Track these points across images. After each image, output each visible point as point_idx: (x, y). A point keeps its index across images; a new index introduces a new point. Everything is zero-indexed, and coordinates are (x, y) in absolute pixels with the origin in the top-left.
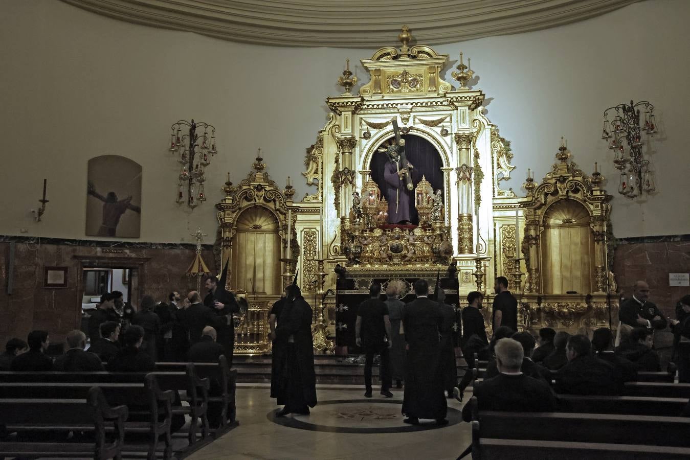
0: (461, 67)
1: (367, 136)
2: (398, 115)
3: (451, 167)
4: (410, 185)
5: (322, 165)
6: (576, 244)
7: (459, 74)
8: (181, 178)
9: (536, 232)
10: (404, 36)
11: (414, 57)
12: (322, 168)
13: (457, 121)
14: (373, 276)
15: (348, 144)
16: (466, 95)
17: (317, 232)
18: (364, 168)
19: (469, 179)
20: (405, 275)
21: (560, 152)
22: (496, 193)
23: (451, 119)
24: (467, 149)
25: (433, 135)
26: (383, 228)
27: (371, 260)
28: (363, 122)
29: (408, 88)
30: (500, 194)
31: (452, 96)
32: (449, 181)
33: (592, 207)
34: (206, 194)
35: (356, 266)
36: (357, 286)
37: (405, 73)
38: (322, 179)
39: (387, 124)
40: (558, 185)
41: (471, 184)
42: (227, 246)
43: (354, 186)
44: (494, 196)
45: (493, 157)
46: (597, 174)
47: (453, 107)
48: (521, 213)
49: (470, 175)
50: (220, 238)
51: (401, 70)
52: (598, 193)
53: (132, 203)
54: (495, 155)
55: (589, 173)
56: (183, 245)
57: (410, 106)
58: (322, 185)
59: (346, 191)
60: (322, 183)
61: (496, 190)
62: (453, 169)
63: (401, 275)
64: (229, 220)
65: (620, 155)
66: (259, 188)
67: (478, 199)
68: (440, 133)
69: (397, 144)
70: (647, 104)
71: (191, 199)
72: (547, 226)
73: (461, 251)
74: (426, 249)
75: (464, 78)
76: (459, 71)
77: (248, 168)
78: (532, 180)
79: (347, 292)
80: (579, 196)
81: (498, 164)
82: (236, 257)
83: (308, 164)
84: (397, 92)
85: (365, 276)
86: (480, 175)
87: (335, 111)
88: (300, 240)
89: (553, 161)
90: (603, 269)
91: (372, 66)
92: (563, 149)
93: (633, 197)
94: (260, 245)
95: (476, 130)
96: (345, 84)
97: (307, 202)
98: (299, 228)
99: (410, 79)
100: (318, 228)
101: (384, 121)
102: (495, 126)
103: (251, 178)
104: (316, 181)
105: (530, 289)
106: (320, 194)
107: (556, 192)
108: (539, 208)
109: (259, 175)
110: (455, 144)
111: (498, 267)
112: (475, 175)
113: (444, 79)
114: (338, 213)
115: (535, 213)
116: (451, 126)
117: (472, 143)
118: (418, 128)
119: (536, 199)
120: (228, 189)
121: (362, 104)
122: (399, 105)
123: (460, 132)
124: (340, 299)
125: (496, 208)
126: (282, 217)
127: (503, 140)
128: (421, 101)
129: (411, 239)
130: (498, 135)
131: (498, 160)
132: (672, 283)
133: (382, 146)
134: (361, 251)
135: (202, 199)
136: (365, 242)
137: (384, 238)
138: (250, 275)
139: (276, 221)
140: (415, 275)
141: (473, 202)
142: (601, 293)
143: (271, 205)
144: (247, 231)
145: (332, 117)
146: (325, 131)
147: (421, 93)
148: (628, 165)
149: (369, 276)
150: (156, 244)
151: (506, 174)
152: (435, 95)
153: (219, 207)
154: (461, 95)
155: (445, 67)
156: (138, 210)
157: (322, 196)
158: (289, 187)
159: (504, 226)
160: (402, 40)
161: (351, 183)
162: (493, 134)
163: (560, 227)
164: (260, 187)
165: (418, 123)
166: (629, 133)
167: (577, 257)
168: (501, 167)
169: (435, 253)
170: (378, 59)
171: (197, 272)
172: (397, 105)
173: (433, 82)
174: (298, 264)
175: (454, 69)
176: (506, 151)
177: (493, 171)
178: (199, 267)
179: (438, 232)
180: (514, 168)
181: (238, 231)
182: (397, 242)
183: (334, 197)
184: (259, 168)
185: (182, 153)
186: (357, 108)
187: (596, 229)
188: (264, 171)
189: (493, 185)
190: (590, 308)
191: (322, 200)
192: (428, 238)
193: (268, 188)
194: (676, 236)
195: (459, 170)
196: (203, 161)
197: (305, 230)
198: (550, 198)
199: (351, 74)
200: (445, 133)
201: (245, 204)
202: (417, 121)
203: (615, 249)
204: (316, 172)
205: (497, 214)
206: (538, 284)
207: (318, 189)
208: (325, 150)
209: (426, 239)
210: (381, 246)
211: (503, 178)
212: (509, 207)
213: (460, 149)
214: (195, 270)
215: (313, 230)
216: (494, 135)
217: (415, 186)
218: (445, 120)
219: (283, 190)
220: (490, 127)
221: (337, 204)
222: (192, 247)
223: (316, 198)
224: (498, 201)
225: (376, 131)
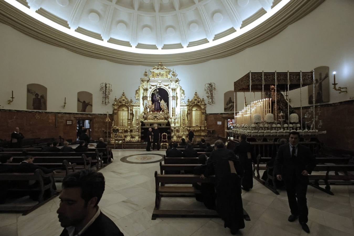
0: (173, 72)
1: (151, 88)
2: (158, 83)
3: (171, 96)
4: (159, 101)
5: (140, 95)
6: (198, 115)
8: (103, 97)
9: (190, 112)
10: (160, 64)
11: (162, 69)
13: (172, 85)
14: (150, 123)
15: (146, 90)
16: (174, 79)
18: (150, 96)
19: (175, 99)
20: (158, 123)
21: (195, 93)
22: (181, 103)
24: (174, 92)
25: (166, 88)
26: (152, 111)
27: (150, 119)
28: (150, 85)
29: (161, 77)
31: (171, 79)
32: (170, 99)
33: (202, 106)
34: (110, 102)
35: (146, 121)
36: (146, 126)
37: (160, 73)
38: (140, 98)
40: (195, 101)
42: (115, 115)
45: (180, 94)
46: (203, 99)
47: (171, 82)
48: (186, 107)
50: (113, 113)
51: (159, 72)
52: (203, 103)
53: (90, 103)
55: (201, 98)
56: (104, 114)
57: (161, 81)
58: (140, 100)
59: (145, 101)
63: (156, 123)
64: (116, 108)
65: (208, 95)
66: (124, 100)
67: (177, 104)
69: (156, 91)
70: (214, 84)
71: (106, 103)
72: (192, 110)
73: (173, 116)
74: (163, 117)
75: (174, 75)
77: (121, 95)
78: (189, 100)
79: (144, 127)
80: (199, 104)
81: (182, 96)
82: (118, 117)
83: (136, 94)
84: (158, 77)
85: (148, 123)
86: (177, 98)
87: (143, 81)
88: (134, 113)
89: (194, 95)
90: (204, 120)
91: (152, 71)
92: (196, 93)
93: (210, 104)
94: (124, 114)
95: (177, 87)
96: (145, 75)
97: (136, 104)
98: (134, 110)
100: (139, 110)
103: (122, 97)
104: (138, 99)
105: (188, 125)
107: (194, 103)
108: (190, 106)
109: (123, 97)
110: (171, 91)
111: (181, 120)
113: (169, 75)
117: (175, 90)
118: (163, 87)
119: (190, 104)
120: (116, 100)
121: (149, 80)
123: (173, 88)
124: (142, 129)
125: (181, 106)
126: (130, 107)
127: (183, 90)
128: (164, 80)
129: (159, 114)
132: (218, 124)
133: (153, 92)
134: (147, 117)
135: (109, 102)
136: (148, 115)
137: (153, 114)
138: (121, 121)
139: (128, 108)
140: (160, 123)
142: (203, 126)
143: (127, 104)
144: (120, 111)
145: (142, 83)
146: (140, 86)
147: (164, 78)
148: (210, 97)
149: (149, 123)
150: (96, 114)
151: (183, 98)
152: (167, 79)
153: (113, 105)
154: (173, 79)
155: (169, 72)
156: (92, 105)
157: (140, 102)
158: (131, 100)
159: (182, 110)
160: (159, 65)
161: (147, 99)
162: (180, 89)
163: (195, 111)
165: (163, 85)
166: (210, 90)
167: (198, 118)
169: (165, 118)
170: (153, 69)
171: (107, 121)
173: (167, 75)
174: (134, 119)
175: (171, 73)
176: (183, 93)
177: (180, 97)
178: (108, 120)
179: (166, 113)
180: (185, 97)
181: (118, 110)
182: (156, 115)
183: (143, 102)
184: (124, 95)
185: (103, 91)
186: (148, 81)
187: (203, 111)
188: (125, 96)
189: (180, 101)
190: (201, 129)
193: (126, 100)
194: (219, 113)
195: (172, 97)
196: (109, 93)
198: (193, 104)
199: (147, 72)
200: (169, 88)
201: (120, 104)
203: (207, 116)
204: (138, 96)
205: (181, 107)
206: (190, 124)
208: (140, 91)
209: (163, 114)
210: (152, 116)
212: (184, 106)
214: (107, 120)
215: (137, 111)
216: (181, 89)
217: (161, 101)
218: (169, 85)
219: (130, 101)
220: (180, 87)
221: (143, 104)
222: (106, 115)
223: (138, 103)
224: (181, 104)
225: (153, 87)
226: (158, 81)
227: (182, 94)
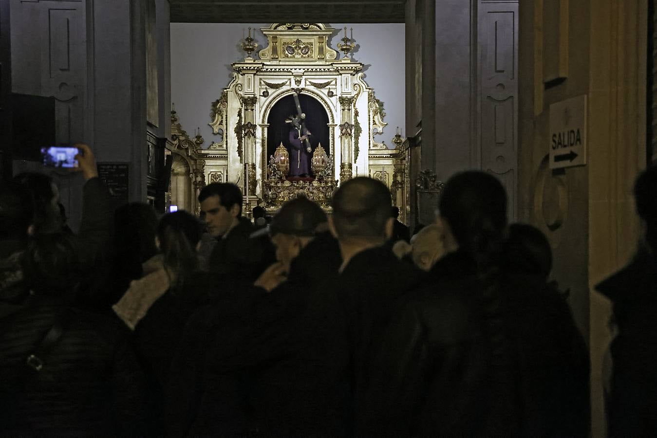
0: (345, 40)
1: (266, 94)
2: (292, 77)
3: (336, 123)
4: (309, 149)
5: (226, 118)
7: (343, 46)
9: (402, 178)
11: (307, 29)
12: (226, 120)
13: (341, 85)
15: (249, 102)
16: (348, 65)
17: (222, 175)
18: (263, 122)
19: (350, 135)
22: (371, 145)
23: (336, 82)
24: (349, 110)
25: (321, 95)
26: (291, 180)
28: (262, 82)
29: (300, 54)
30: (374, 146)
31: (337, 65)
32: (333, 135)
35: (273, 208)
38: (227, 129)
39: (283, 84)
41: (351, 138)
43: (255, 137)
44: (370, 148)
45: (369, 115)
47: (337, 73)
48: (389, 162)
49: (351, 131)
51: (294, 39)
54: (371, 114)
57: (302, 71)
58: (227, 135)
59: (247, 142)
60: (226, 133)
61: (371, 142)
62: (337, 125)
67: (357, 150)
68: (326, 94)
74: (321, 195)
75: (348, 50)
76: (343, 43)
78: (400, 136)
81: (374, 121)
83: (214, 116)
84: (291, 57)
86: (358, 130)
91: (271, 34)
95: (357, 93)
96: (247, 49)
97: (213, 149)
98: (207, 172)
99: (302, 47)
100: (224, 171)
101: (280, 82)
102: (372, 89)
104: (220, 132)
106: (225, 143)
109: (173, 126)
110: (339, 104)
112: (355, 130)
113: (329, 45)
114: (241, 160)
115: (401, 162)
116: (336, 88)
117: (353, 104)
118: (309, 90)
119: (402, 152)
121: (261, 67)
122: (293, 69)
123: (343, 96)
125: (371, 157)
126: (192, 162)
127: (378, 101)
128: (312, 67)
129: (311, 188)
130: (374, 97)
131: (374, 118)
134: (276, 197)
136: (279, 191)
137: (292, 188)
139: (187, 165)
141: (353, 152)
143: (184, 152)
145: (236, 77)
146: (229, 88)
147: (311, 59)
151: (380, 129)
152: (323, 63)
154: (345, 65)
157: (227, 144)
159: (377, 173)
161: (253, 135)
162: (370, 96)
164: (175, 137)
165: (309, 85)
168: (376, 124)
169: (327, 198)
170: (275, 28)
172: (291, 69)
173: (321, 51)
175: (339, 41)
176: (380, 110)
177: (369, 126)
179: (330, 184)
180: (386, 125)
182: (301, 191)
183: (237, 145)
184: (173, 120)
186: (258, 71)
188: (177, 123)
189: (370, 139)
191: (227, 148)
192: (323, 188)
193: (181, 138)
195: (342, 126)
197: (212, 173)
199: (252, 40)
200: (331, 94)
202: (308, 83)
205: (372, 162)
207: (223, 138)
208: (229, 105)
209: (321, 188)
210: (289, 193)
211: (377, 133)
212: (381, 157)
213: (343, 110)
215: (218, 173)
216: (371, 98)
218: (331, 83)
219: (193, 139)
220: (368, 90)
221: (240, 152)
223: (221, 146)
224: (373, 152)
225: (274, 90)
226: (293, 71)
227: (376, 117)
